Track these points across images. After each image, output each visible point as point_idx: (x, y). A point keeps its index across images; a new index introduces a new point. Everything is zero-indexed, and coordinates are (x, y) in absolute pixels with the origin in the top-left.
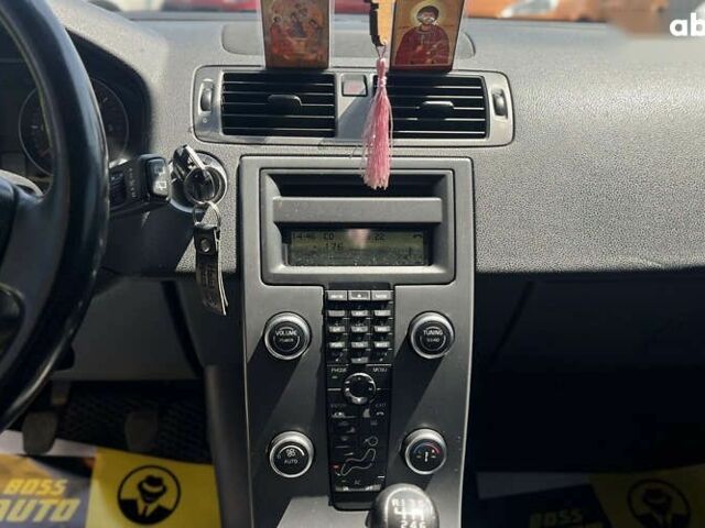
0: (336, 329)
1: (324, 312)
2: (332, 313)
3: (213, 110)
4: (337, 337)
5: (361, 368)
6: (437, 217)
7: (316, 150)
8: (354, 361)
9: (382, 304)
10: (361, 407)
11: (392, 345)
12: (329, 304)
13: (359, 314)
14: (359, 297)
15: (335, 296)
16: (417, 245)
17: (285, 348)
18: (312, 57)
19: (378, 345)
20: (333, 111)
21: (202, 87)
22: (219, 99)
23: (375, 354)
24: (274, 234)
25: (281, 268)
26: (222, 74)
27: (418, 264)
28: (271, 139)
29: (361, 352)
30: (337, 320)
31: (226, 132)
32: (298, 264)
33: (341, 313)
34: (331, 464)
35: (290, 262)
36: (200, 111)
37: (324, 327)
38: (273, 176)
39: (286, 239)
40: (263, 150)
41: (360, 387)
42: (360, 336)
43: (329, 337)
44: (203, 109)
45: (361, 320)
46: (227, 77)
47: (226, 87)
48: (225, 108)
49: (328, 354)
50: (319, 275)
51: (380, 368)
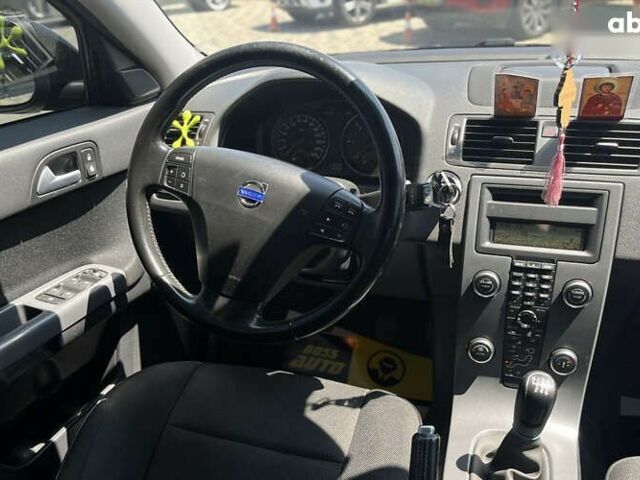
0: (517, 283)
1: (510, 273)
2: (515, 274)
3: (458, 147)
4: (516, 288)
5: (529, 307)
6: (593, 221)
7: (518, 173)
8: (525, 303)
9: (547, 272)
10: (527, 330)
11: (551, 297)
12: (514, 268)
13: (532, 276)
14: (534, 266)
15: (518, 264)
16: (578, 240)
17: (485, 291)
18: (524, 110)
19: (542, 295)
20: (533, 147)
21: (453, 129)
22: (462, 138)
23: (539, 301)
24: (486, 223)
25: (488, 244)
26: (465, 120)
27: (575, 249)
28: (493, 164)
29: (531, 298)
30: (519, 278)
31: (464, 159)
32: (498, 242)
33: (521, 274)
34: (504, 360)
35: (493, 241)
36: (450, 146)
37: (510, 282)
38: (489, 188)
39: (492, 227)
40: (486, 171)
41: (527, 319)
42: (531, 289)
43: (511, 287)
44: (452, 144)
45: (533, 279)
46: (469, 122)
47: (467, 129)
48: (466, 144)
49: (510, 297)
50: (509, 251)
51: (541, 309)
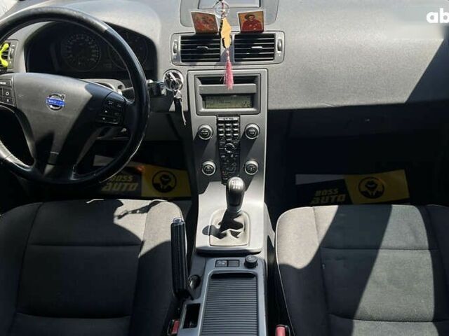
0: (221, 130)
1: (217, 124)
2: (219, 125)
3: (178, 54)
4: (221, 132)
5: (230, 142)
6: (255, 91)
7: (213, 67)
8: (227, 140)
9: (236, 122)
10: (230, 154)
11: (240, 135)
12: (219, 122)
13: (228, 125)
14: (228, 119)
15: (220, 119)
16: (249, 102)
17: (205, 136)
18: (212, 29)
19: (235, 135)
20: (219, 51)
21: (173, 44)
22: (180, 49)
23: (234, 138)
24: (200, 98)
25: (203, 110)
26: (180, 37)
27: (248, 107)
28: (199, 63)
29: (229, 137)
30: (222, 127)
31: (183, 61)
32: (208, 108)
33: (222, 125)
34: (221, 172)
35: (205, 108)
36: (173, 54)
37: (217, 129)
38: (199, 78)
39: (204, 100)
40: (196, 68)
41: (230, 148)
42: (229, 132)
43: (219, 132)
44: (175, 52)
45: (229, 127)
46: (182, 38)
47: (182, 43)
48: (182, 52)
49: (219, 138)
50: (215, 112)
51: (236, 142)
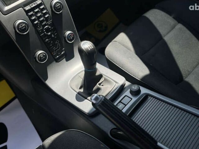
0: (33, 18)
1: (27, 15)
4: (35, 20)
8: (43, 24)
9: (41, 4)
10: (51, 35)
11: (49, 15)
12: (27, 12)
13: (36, 10)
14: (34, 5)
15: (27, 8)
17: (25, 30)
19: (46, 16)
23: (47, 19)
25: (6, 8)
29: (43, 21)
33: (32, 13)
34: (51, 53)
41: (48, 30)
42: (40, 17)
43: (33, 21)
45: (38, 12)
49: (35, 26)
